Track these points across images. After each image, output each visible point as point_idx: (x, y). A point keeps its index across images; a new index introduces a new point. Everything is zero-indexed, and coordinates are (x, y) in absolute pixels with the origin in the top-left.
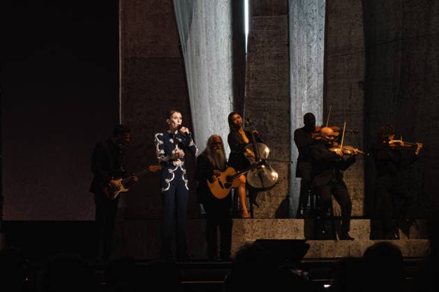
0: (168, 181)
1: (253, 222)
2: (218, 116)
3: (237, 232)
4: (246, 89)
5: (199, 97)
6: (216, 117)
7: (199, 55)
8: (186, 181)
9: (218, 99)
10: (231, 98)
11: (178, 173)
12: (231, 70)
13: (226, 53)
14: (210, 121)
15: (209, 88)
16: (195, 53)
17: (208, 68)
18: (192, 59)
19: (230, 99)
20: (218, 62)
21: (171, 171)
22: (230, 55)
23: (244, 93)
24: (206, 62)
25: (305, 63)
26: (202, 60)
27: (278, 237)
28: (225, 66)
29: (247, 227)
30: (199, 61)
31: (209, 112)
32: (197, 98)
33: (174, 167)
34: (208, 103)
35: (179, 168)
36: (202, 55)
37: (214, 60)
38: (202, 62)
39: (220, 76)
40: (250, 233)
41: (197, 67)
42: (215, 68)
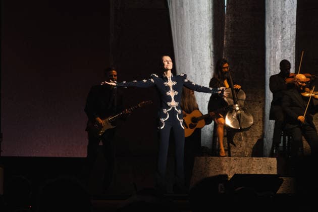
0: (163, 120)
1: (230, 160)
2: (199, 63)
3: (216, 169)
4: (225, 38)
5: (182, 45)
6: (197, 63)
7: (182, 6)
8: (181, 121)
9: (199, 47)
10: (212, 46)
11: (173, 113)
12: (211, 21)
13: (207, 5)
14: (192, 68)
15: (192, 36)
16: (179, 5)
17: (191, 18)
18: (176, 10)
19: (210, 47)
20: (200, 13)
21: (165, 111)
22: (211, 7)
23: (223, 42)
24: (189, 13)
25: (279, 16)
26: (185, 12)
27: (253, 173)
28: (206, 17)
29: (225, 164)
30: (182, 13)
31: (191, 60)
32: (180, 46)
34: (190, 51)
35: (173, 108)
36: (185, 7)
37: (196, 11)
38: (185, 14)
39: (201, 26)
40: (227, 170)
41: (181, 18)
42: (197, 19)
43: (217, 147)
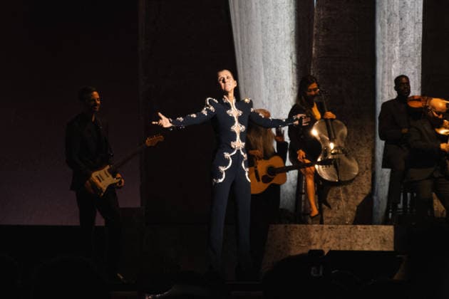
0: (223, 169)
1: (322, 229)
2: (275, 81)
3: (300, 243)
4: (314, 44)
6: (272, 81)
8: (247, 170)
9: (275, 58)
10: (294, 56)
11: (237, 158)
12: (293, 18)
14: (264, 89)
15: (264, 42)
19: (291, 58)
20: (276, 6)
21: (227, 155)
23: (312, 50)
24: (259, 6)
25: (396, 9)
26: (254, 4)
27: (357, 248)
28: (286, 12)
29: (314, 235)
33: (232, 150)
34: (262, 64)
35: (238, 151)
37: (271, 3)
39: (278, 26)
42: (271, 15)
43: (303, 210)
